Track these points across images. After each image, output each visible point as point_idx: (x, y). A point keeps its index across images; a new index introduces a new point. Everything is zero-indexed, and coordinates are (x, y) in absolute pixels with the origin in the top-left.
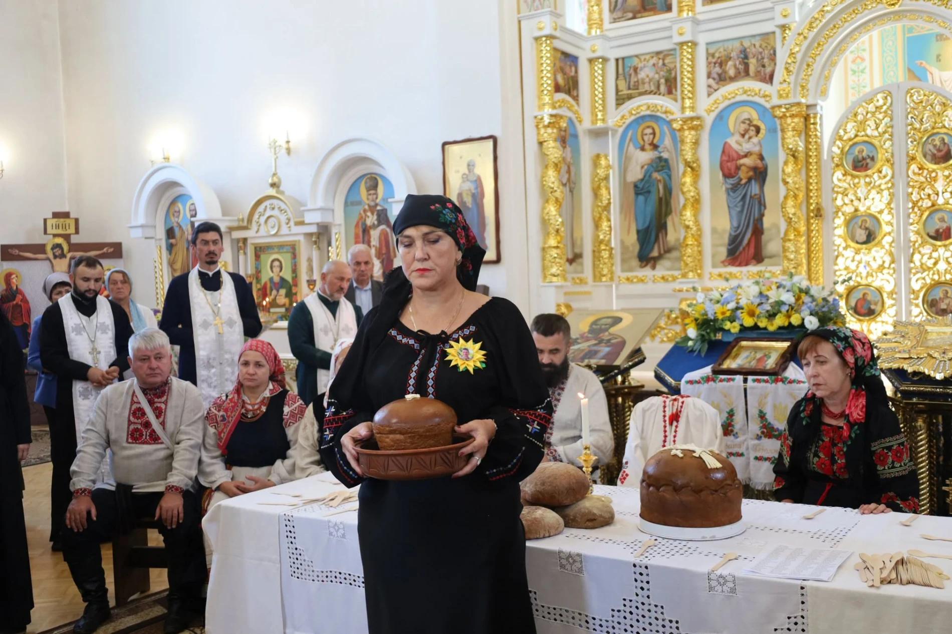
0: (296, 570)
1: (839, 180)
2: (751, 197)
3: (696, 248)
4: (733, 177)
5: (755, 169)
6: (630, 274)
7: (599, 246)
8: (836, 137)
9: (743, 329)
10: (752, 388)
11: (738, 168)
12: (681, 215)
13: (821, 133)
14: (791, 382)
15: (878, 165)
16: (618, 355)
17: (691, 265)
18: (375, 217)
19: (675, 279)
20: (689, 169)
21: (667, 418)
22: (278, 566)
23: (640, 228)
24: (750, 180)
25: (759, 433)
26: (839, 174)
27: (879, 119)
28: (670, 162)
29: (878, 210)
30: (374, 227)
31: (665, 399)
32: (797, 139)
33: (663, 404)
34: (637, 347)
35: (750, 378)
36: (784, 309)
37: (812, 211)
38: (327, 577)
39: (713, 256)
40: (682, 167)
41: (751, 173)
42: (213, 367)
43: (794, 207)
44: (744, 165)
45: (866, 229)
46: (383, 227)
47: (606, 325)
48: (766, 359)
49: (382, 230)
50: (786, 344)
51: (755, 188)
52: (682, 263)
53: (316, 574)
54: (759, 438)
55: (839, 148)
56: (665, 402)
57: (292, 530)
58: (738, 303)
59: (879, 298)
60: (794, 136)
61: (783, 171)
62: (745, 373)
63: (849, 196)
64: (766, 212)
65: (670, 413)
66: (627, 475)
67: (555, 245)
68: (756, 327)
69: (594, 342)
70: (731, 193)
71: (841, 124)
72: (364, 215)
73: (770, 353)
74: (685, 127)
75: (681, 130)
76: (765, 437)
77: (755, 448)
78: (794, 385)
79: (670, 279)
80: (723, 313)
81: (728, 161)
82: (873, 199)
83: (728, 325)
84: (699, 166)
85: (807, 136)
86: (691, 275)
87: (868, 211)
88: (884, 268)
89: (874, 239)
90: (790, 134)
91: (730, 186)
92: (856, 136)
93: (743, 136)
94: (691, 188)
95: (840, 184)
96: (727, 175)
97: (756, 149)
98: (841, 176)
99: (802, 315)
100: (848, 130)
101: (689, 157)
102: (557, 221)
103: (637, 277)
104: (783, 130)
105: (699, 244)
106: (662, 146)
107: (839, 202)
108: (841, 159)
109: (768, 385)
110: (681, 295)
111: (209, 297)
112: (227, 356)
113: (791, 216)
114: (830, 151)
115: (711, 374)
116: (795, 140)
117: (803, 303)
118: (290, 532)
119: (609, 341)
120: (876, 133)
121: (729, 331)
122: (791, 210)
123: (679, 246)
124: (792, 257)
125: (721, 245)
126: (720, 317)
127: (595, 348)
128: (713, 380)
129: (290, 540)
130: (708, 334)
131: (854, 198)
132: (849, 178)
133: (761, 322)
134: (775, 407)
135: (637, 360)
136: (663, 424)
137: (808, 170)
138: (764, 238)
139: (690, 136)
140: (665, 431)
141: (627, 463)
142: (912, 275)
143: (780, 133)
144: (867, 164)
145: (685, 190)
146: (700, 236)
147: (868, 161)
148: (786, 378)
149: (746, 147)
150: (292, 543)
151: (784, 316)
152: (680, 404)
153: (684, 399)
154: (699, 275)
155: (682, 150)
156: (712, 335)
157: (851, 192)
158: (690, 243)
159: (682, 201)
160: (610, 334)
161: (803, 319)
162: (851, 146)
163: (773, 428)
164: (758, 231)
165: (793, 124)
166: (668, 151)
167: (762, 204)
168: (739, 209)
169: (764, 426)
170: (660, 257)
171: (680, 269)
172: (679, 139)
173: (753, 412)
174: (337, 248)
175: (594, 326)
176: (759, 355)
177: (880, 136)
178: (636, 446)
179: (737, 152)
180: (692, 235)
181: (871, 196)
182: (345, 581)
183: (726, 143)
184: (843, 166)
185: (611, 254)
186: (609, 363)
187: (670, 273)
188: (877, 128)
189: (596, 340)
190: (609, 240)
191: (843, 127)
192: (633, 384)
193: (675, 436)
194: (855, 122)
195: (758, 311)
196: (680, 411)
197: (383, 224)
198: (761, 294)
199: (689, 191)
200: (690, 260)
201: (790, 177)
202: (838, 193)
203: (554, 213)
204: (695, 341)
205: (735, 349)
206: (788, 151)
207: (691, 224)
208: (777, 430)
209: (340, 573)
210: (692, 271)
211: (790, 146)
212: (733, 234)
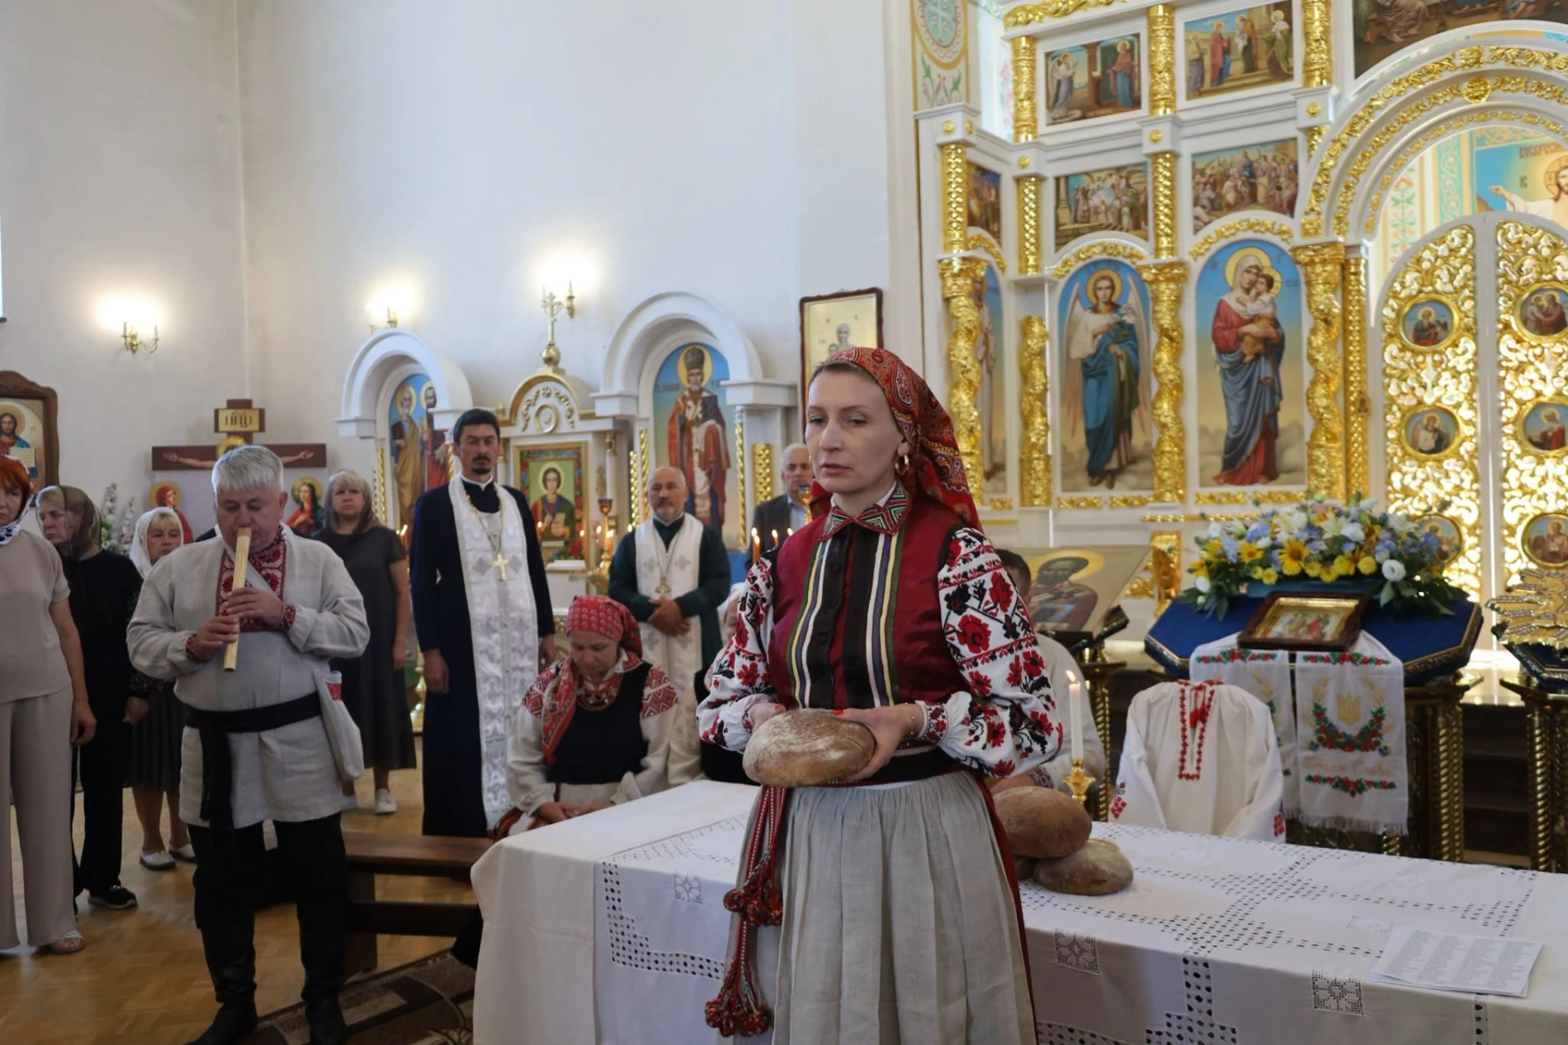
0: (621, 951)
1: (1394, 358)
2: (1260, 382)
3: (1176, 458)
4: (1233, 352)
5: (1265, 340)
6: (1075, 495)
7: (1030, 452)
8: (1389, 293)
9: (1283, 578)
10: (1304, 670)
11: (1240, 338)
12: (1154, 408)
13: (1367, 287)
14: (1366, 661)
15: (1453, 337)
16: (1086, 615)
17: (1169, 482)
18: (699, 408)
19: (1143, 503)
20: (1166, 340)
21: (1187, 717)
22: (591, 944)
23: (1091, 426)
24: (1257, 356)
25: (1315, 740)
26: (1393, 348)
27: (1454, 268)
28: (1137, 330)
29: (1453, 403)
30: (698, 422)
31: (1182, 686)
32: (1331, 295)
33: (1180, 695)
34: (1115, 605)
35: (1300, 654)
36: (1348, 548)
37: (1353, 403)
38: (671, 963)
39: (1202, 469)
40: (1154, 337)
41: (1260, 347)
42: (495, 631)
43: (1326, 396)
44: (1248, 334)
45: (1435, 430)
46: (711, 422)
47: (1063, 570)
48: (1321, 625)
49: (710, 427)
50: (1351, 604)
51: (1265, 369)
52: (1155, 480)
53: (653, 958)
54: (1313, 747)
55: (1393, 310)
56: (1183, 691)
57: (615, 887)
58: (1274, 539)
59: (1454, 534)
60: (1325, 292)
61: (1310, 343)
62: (1293, 647)
63: (1409, 381)
64: (1283, 405)
65: (1192, 709)
66: (1124, 804)
67: (969, 450)
68: (1303, 576)
69: (1049, 596)
70: (1229, 376)
71: (1396, 276)
72: (682, 405)
73: (1326, 616)
74: (1161, 278)
75: (1155, 281)
76: (1325, 745)
77: (1308, 762)
78: (1372, 667)
79: (1136, 502)
80: (1251, 554)
81: (1224, 329)
82: (1446, 386)
83: (1259, 573)
84: (1181, 335)
85: (1345, 292)
86: (1168, 496)
87: (1438, 404)
88: (1462, 489)
89: (1446, 447)
90: (1320, 288)
91: (1226, 366)
92: (1420, 292)
93: (1248, 291)
94: (1171, 369)
95: (1393, 363)
96: (1222, 350)
97: (1268, 311)
98: (1395, 352)
99: (1378, 558)
100: (1407, 284)
101: (1166, 322)
102: (971, 415)
103: (1085, 499)
104: (1309, 283)
105: (1182, 452)
106: (1124, 305)
107: (1393, 391)
108: (1395, 326)
109: (1329, 666)
110: (1153, 527)
111: (486, 523)
112: (514, 615)
113: (1321, 410)
114: (1379, 314)
115: (1236, 647)
116: (1327, 298)
117: (1378, 539)
118: (612, 891)
119: (1071, 594)
120: (1449, 288)
121: (1260, 581)
122: (1322, 402)
123: (1150, 454)
124: (1323, 471)
125: (1211, 453)
126: (1247, 560)
127: (1051, 605)
128: (1242, 658)
129: (612, 903)
130: (1228, 585)
131: (1416, 385)
132: (1408, 354)
133: (1312, 568)
134: (1340, 700)
135: (1115, 624)
136: (1181, 725)
137: (1346, 343)
138: (1280, 442)
139: (1168, 292)
140: (1184, 737)
141: (1123, 785)
142: (1505, 501)
143: (1304, 288)
144: (1436, 334)
145: (1161, 370)
146: (1182, 439)
147: (1438, 329)
148: (1358, 656)
149: (1253, 307)
150: (614, 908)
151: (1349, 559)
152: (1208, 695)
153: (1215, 687)
154: (1181, 497)
155: (1155, 312)
156: (1234, 588)
157: (1412, 375)
158: (1167, 449)
159: (1155, 387)
160: (1072, 584)
161: (1379, 566)
162: (1413, 307)
163: (1336, 731)
164: (1270, 432)
165: (1324, 274)
166: (1134, 313)
167: (1276, 392)
168: (1240, 400)
169: (1322, 730)
170: (1121, 470)
171: (1152, 488)
172: (1150, 295)
173: (1305, 706)
174: (643, 453)
175: (1045, 572)
176: (1310, 620)
177: (1456, 293)
178: (1140, 760)
179: (1238, 315)
180: (1171, 437)
181: (1442, 382)
182: (701, 971)
183: (1221, 303)
184: (1400, 338)
185: (1047, 465)
186: (1075, 629)
187: (1136, 493)
188: (1451, 281)
189: (1050, 592)
190: (1045, 445)
191: (1399, 280)
192: (1109, 660)
193: (1200, 745)
194: (1418, 271)
195: (1306, 552)
196: (1209, 706)
197: (710, 418)
198: (1310, 526)
199: (1167, 372)
200: (1166, 474)
201: (1319, 351)
202: (1391, 377)
203: (967, 403)
204: (1208, 596)
205: (1272, 609)
206: (1317, 314)
207: (1169, 420)
208: (1344, 735)
209: (693, 958)
210: (1170, 492)
211: (1322, 307)
212: (1232, 436)
